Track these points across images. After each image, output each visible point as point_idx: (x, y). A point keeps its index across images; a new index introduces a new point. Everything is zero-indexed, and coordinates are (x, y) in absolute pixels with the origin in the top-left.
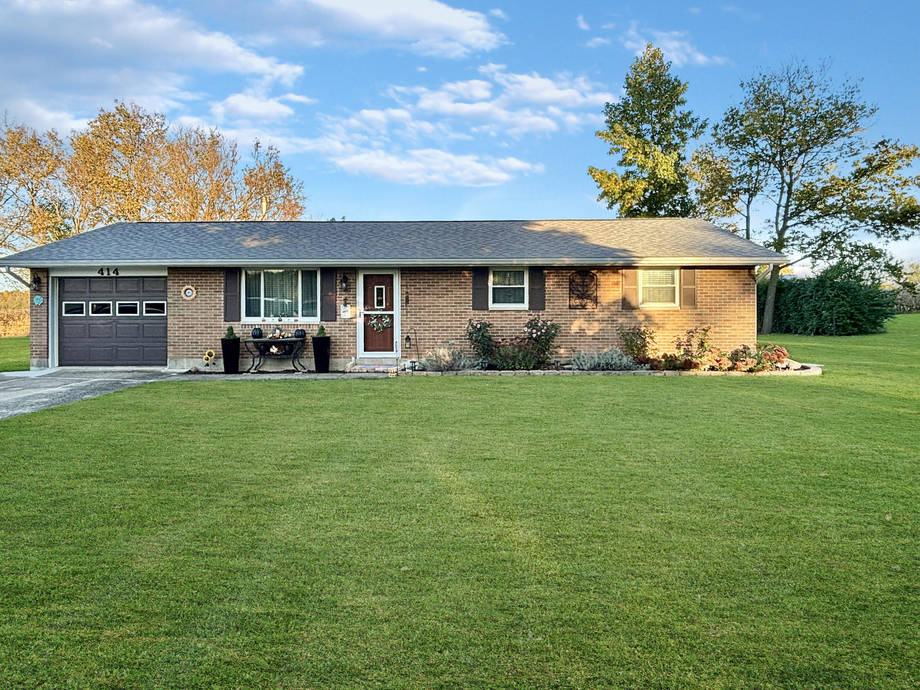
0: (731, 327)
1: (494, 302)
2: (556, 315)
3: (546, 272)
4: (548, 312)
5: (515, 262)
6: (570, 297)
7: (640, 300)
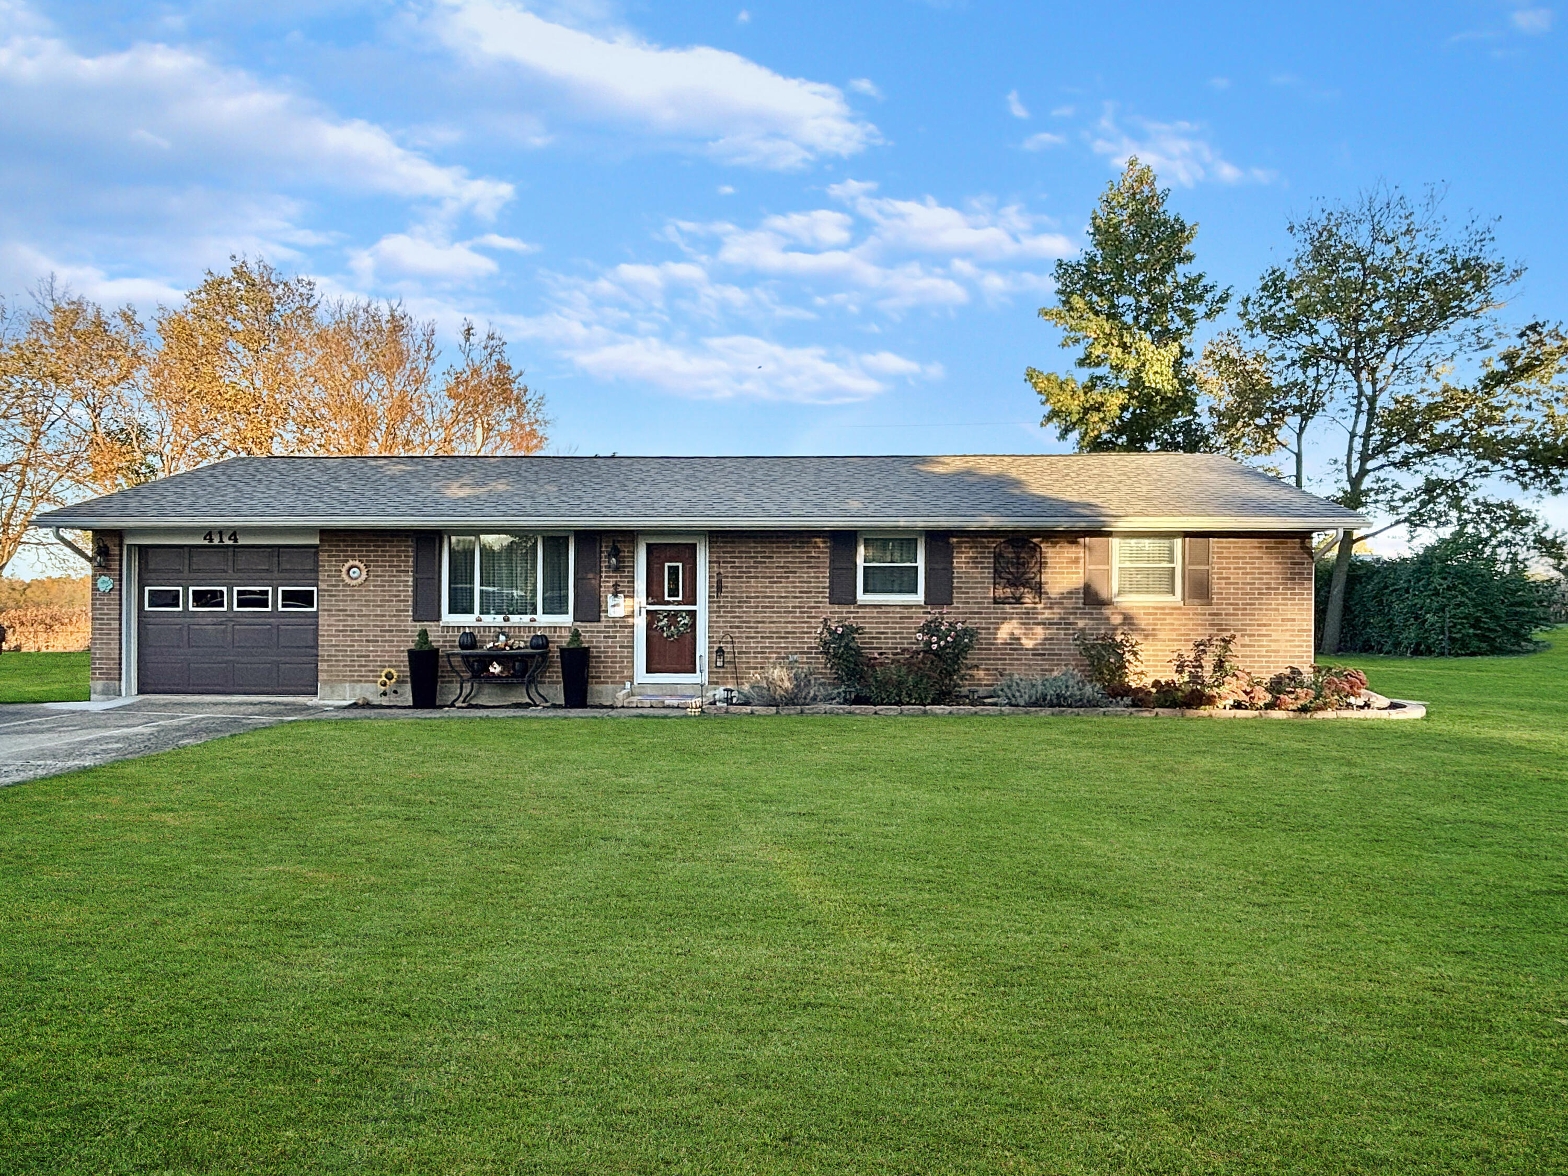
0: (1270, 635)
1: (866, 591)
2: (971, 613)
3: (955, 540)
4: (958, 608)
5: (902, 524)
6: (995, 584)
7: (1115, 590)
